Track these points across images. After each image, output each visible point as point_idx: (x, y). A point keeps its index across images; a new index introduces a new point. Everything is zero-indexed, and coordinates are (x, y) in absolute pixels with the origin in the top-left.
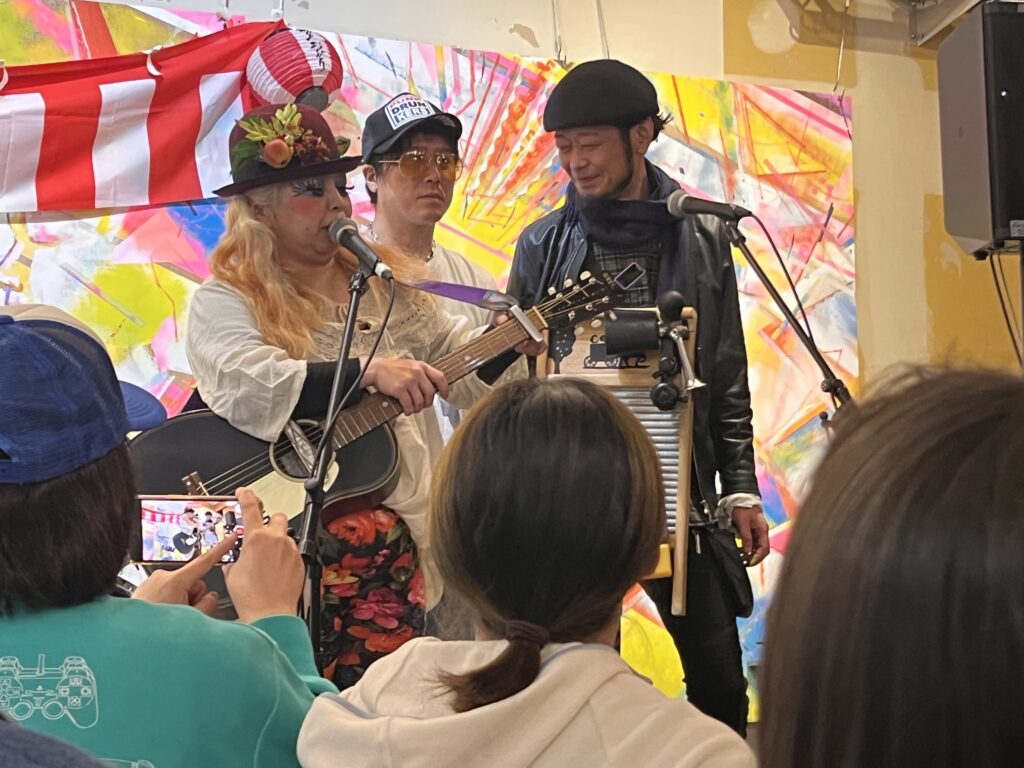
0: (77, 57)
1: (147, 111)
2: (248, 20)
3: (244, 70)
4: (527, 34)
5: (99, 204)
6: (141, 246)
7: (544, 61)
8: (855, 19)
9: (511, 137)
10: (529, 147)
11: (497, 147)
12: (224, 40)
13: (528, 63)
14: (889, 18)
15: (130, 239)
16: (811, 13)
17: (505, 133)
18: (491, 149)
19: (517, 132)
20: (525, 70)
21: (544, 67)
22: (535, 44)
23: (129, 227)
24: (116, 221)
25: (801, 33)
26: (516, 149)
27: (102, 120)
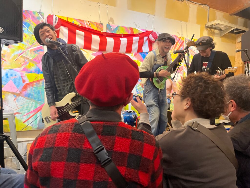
0: (130, 34)
1: (138, 41)
2: (149, 30)
3: (149, 37)
4: (178, 33)
5: (132, 52)
6: (136, 58)
7: (180, 36)
8: (214, 33)
9: (176, 46)
10: (178, 47)
11: (175, 47)
12: (146, 33)
13: (179, 37)
14: (218, 33)
15: (135, 57)
16: (210, 32)
17: (176, 45)
18: (174, 47)
19: (177, 45)
20: (178, 38)
21: (180, 37)
22: (179, 34)
23: (135, 55)
24: (133, 54)
25: (208, 34)
26: (177, 47)
27: (134, 42)
